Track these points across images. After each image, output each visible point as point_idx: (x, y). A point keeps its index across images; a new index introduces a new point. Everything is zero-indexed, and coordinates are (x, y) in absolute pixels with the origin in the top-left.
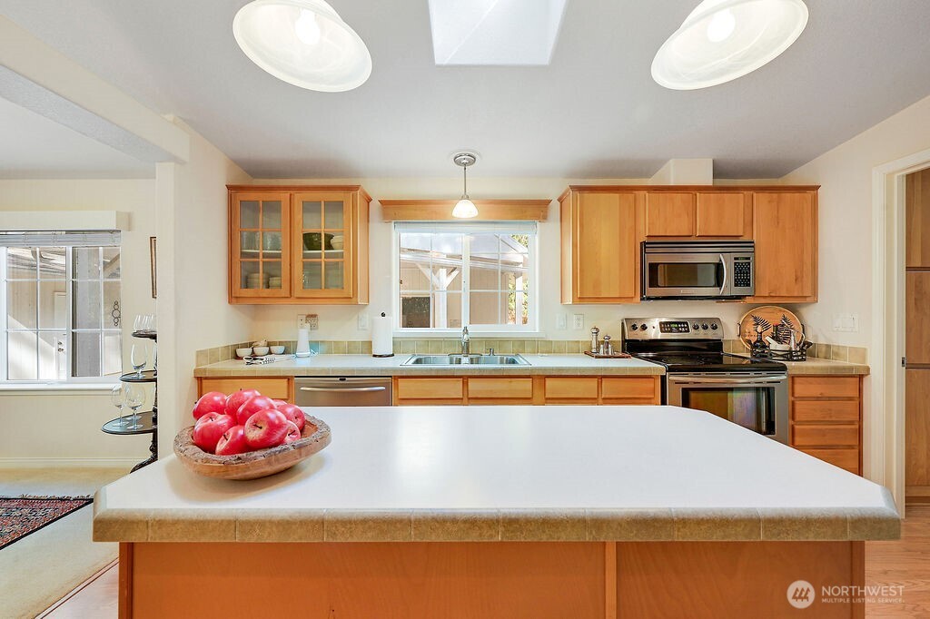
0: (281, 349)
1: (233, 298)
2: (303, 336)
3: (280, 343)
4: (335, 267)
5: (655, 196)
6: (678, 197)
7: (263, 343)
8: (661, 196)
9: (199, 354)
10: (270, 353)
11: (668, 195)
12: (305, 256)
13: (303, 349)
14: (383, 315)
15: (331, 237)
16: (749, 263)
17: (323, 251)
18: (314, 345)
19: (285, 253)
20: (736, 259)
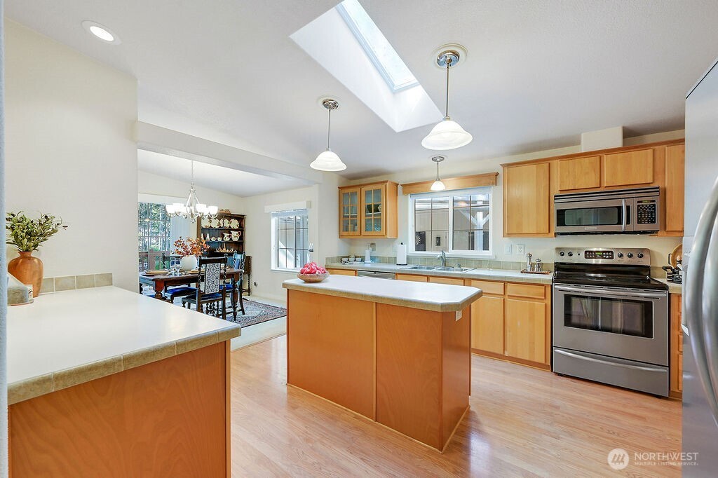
0: (360, 259)
1: (341, 236)
2: (367, 253)
3: (360, 257)
4: (378, 221)
5: (565, 162)
6: (586, 160)
7: (353, 256)
8: (571, 162)
9: (327, 259)
10: (355, 261)
11: (577, 160)
12: (366, 216)
13: (368, 260)
14: (402, 244)
15: (378, 205)
16: (654, 205)
17: (373, 213)
18: (373, 258)
19: (358, 215)
20: (638, 202)
